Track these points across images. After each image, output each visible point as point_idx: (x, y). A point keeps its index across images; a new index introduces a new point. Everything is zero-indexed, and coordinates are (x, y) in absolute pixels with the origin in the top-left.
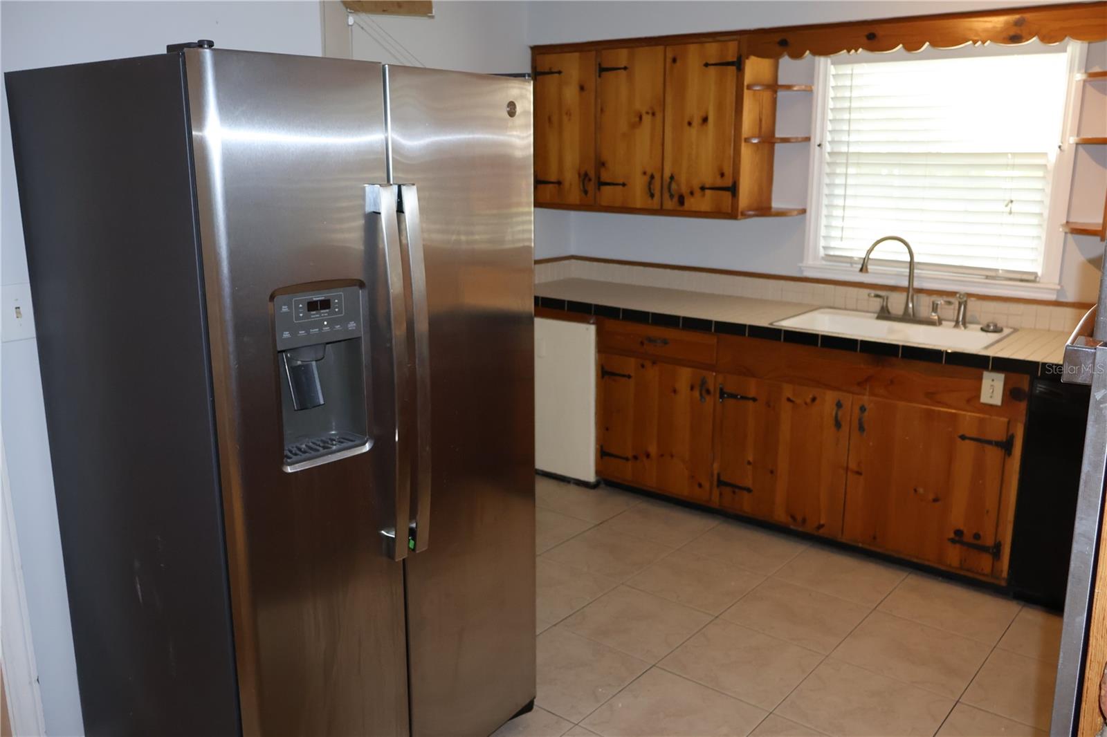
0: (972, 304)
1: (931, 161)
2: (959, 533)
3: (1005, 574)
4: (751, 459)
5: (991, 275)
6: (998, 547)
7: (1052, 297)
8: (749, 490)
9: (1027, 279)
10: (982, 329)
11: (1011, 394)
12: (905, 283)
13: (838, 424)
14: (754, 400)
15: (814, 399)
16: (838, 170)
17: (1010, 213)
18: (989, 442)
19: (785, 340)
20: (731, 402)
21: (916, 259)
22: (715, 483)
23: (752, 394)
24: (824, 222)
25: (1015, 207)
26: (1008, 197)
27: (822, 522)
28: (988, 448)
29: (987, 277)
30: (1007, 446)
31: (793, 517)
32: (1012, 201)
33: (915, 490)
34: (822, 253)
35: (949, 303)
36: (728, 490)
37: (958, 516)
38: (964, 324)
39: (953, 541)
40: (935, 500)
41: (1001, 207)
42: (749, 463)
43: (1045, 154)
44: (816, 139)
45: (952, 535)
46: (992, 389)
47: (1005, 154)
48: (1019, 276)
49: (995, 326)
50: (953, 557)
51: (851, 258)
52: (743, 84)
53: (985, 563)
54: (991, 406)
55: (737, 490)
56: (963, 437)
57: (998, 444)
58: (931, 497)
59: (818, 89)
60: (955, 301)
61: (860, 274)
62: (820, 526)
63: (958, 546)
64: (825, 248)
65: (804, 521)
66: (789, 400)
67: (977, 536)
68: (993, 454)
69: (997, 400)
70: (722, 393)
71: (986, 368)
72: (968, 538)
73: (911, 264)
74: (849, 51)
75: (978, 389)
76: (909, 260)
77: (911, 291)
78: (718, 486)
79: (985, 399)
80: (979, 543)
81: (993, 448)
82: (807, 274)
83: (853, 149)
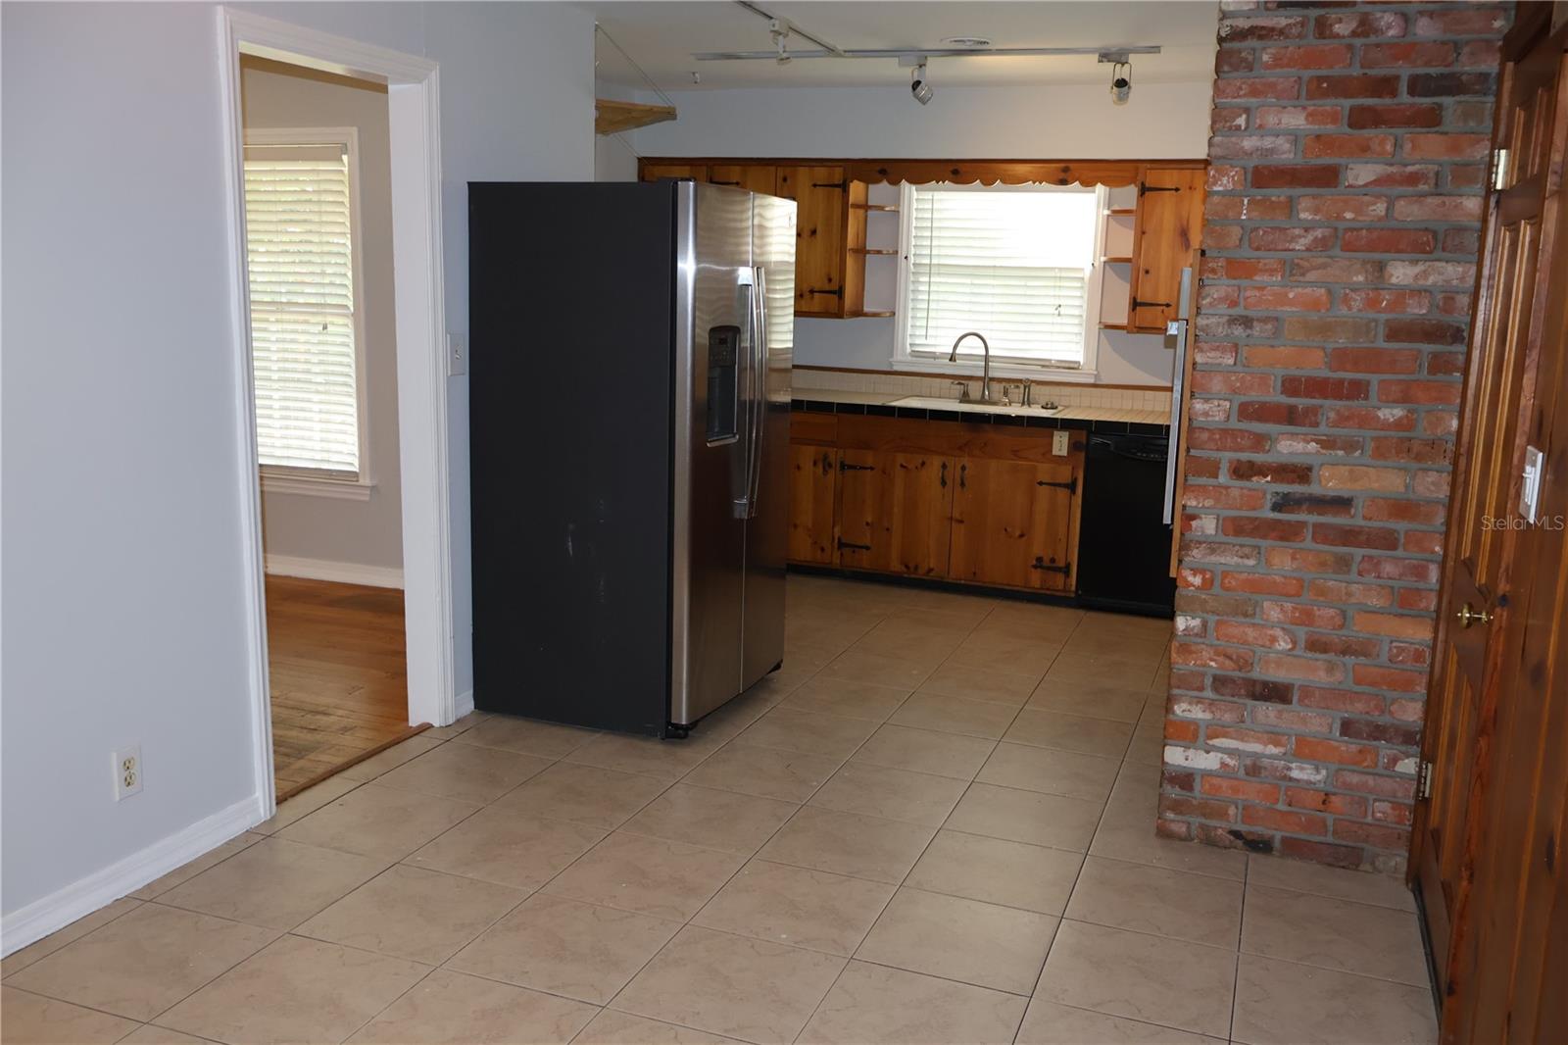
0: (1034, 389)
2: (1040, 559)
3: (1073, 588)
4: (869, 520)
5: (1045, 364)
6: (1068, 566)
7: (1092, 381)
8: (868, 548)
9: (1072, 366)
10: (1043, 407)
11: (1074, 446)
12: (982, 374)
13: (944, 483)
14: (872, 469)
15: (923, 464)
16: (921, 279)
17: (1059, 315)
18: (1059, 485)
19: (898, 416)
20: (849, 473)
21: (991, 353)
22: (836, 546)
23: (869, 464)
24: (910, 322)
25: (1062, 310)
26: (1057, 302)
27: (932, 566)
28: (1058, 489)
29: (1043, 366)
30: (1072, 486)
31: (907, 567)
32: (1060, 306)
33: (1006, 530)
34: (909, 350)
35: (1018, 387)
36: (847, 551)
37: (1038, 550)
38: (1029, 405)
39: (1035, 567)
40: (1022, 536)
41: (1052, 310)
42: (867, 524)
43: (1083, 269)
44: (902, 253)
45: (1034, 562)
46: (1061, 443)
47: (1052, 269)
48: (1067, 365)
49: (1052, 404)
50: (1036, 580)
51: (934, 353)
52: (848, 203)
53: (1059, 581)
54: (1060, 456)
55: (856, 549)
56: (1041, 483)
57: (1066, 486)
58: (1018, 533)
59: (904, 210)
60: (1022, 387)
61: (948, 367)
62: (930, 570)
63: (1039, 570)
64: (911, 345)
65: (916, 568)
66: (902, 466)
67: (1053, 560)
68: (1062, 493)
69: (1064, 453)
70: (843, 466)
71: (1056, 428)
72: (1046, 562)
73: (987, 357)
74: (938, 182)
75: (1051, 445)
76: (984, 353)
77: (987, 380)
78: (839, 548)
79: (1055, 452)
80: (1054, 565)
81: (1063, 489)
82: (896, 368)
83: (934, 261)
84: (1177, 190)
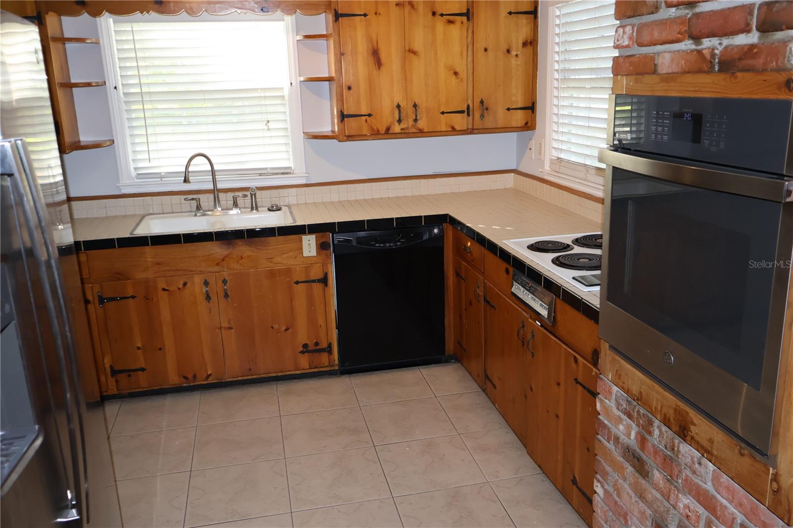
0: (259, 194)
1: (207, 96)
2: (305, 346)
3: (337, 362)
4: (139, 345)
5: (262, 173)
6: (330, 346)
7: (304, 182)
8: (143, 370)
9: (286, 172)
10: (269, 210)
11: (322, 247)
12: (210, 186)
13: (208, 297)
14: (133, 297)
15: (185, 284)
16: (134, 107)
17: (269, 129)
18: (314, 281)
20: (112, 304)
21: (216, 168)
22: (109, 374)
23: (130, 293)
24: (130, 149)
25: (271, 125)
26: (265, 117)
27: (209, 373)
28: (312, 285)
29: (260, 175)
30: (324, 281)
31: (186, 378)
32: (268, 121)
33: (272, 328)
34: (134, 173)
35: (245, 196)
36: (122, 377)
37: (303, 336)
38: (257, 209)
39: (302, 352)
40: (287, 330)
41: (263, 126)
42: (139, 348)
43: (283, 88)
44: (110, 85)
45: (301, 349)
46: (309, 245)
47: (256, 90)
48: (282, 171)
49: (277, 206)
50: (304, 362)
51: (160, 173)
53: (324, 357)
54: (311, 257)
55: (131, 373)
56: (297, 283)
57: (319, 281)
58: (284, 328)
59: (104, 42)
60: (248, 193)
61: (185, 184)
62: (209, 376)
63: (306, 354)
64: (136, 169)
65: (195, 376)
66: (164, 290)
67: (316, 344)
68: (317, 288)
69: (314, 253)
70: (101, 300)
71: (304, 233)
72: (311, 347)
73: (213, 172)
74: (142, 13)
75: (301, 249)
76: (210, 169)
77: (216, 192)
78: (112, 376)
79: (306, 253)
80: (318, 348)
81: (318, 284)
82: (125, 191)
83: (145, 89)
84: (365, 15)
